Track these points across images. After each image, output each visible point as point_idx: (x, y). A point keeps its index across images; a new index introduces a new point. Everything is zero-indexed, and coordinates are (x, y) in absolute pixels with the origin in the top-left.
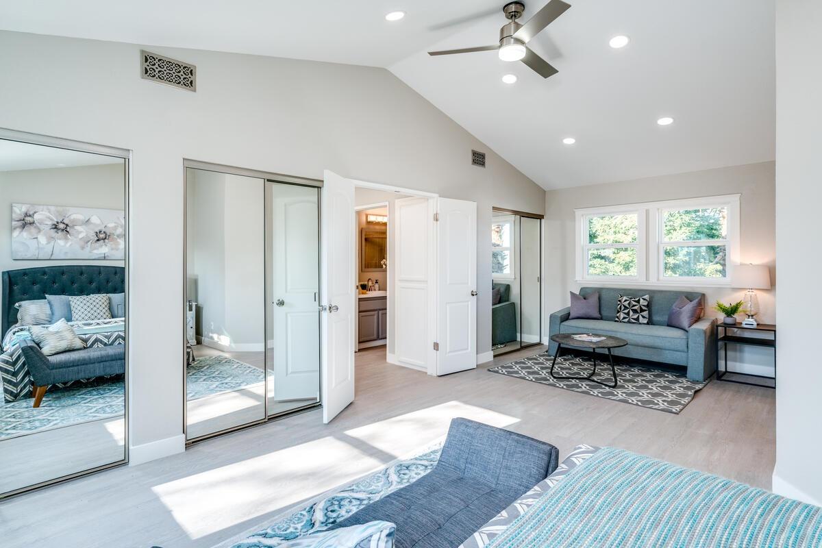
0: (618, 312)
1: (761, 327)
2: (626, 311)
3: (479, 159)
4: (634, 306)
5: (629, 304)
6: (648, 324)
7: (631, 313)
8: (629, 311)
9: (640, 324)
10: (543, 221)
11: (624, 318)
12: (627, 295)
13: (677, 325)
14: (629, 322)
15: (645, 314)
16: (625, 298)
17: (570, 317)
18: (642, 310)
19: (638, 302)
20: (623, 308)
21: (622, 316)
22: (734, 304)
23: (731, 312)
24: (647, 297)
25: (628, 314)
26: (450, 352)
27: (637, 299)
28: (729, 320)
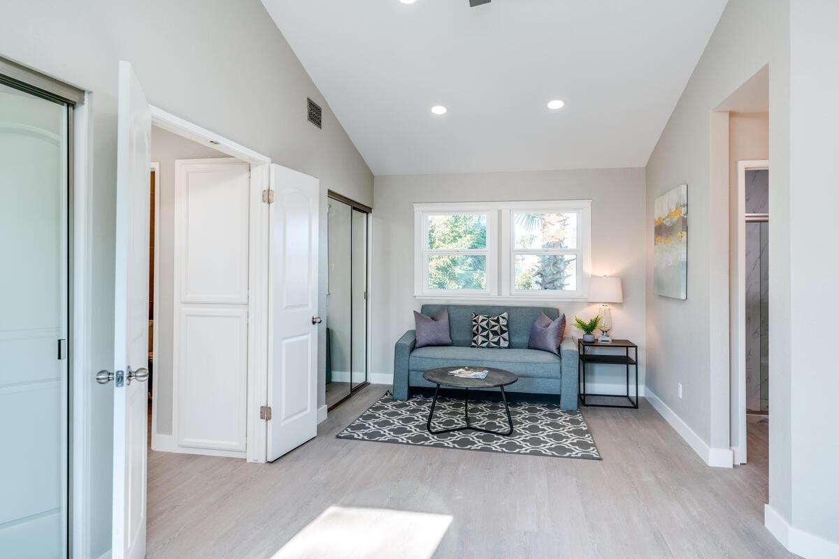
0: (475, 335)
1: (617, 344)
2: (485, 333)
3: (315, 114)
4: (494, 326)
5: (488, 324)
6: (509, 347)
7: (491, 336)
8: (488, 334)
9: (500, 348)
10: (370, 216)
11: (483, 342)
12: (482, 314)
13: (543, 347)
14: (488, 347)
15: (506, 335)
16: (481, 318)
17: (417, 345)
18: (503, 332)
19: (497, 321)
20: (480, 329)
21: (480, 339)
22: (593, 318)
23: (589, 329)
24: (505, 315)
25: (487, 337)
26: (286, 419)
27: (496, 318)
28: (589, 338)
